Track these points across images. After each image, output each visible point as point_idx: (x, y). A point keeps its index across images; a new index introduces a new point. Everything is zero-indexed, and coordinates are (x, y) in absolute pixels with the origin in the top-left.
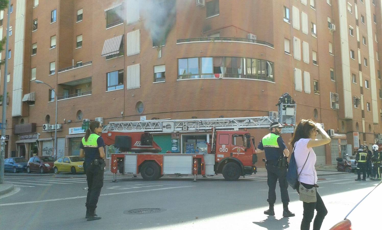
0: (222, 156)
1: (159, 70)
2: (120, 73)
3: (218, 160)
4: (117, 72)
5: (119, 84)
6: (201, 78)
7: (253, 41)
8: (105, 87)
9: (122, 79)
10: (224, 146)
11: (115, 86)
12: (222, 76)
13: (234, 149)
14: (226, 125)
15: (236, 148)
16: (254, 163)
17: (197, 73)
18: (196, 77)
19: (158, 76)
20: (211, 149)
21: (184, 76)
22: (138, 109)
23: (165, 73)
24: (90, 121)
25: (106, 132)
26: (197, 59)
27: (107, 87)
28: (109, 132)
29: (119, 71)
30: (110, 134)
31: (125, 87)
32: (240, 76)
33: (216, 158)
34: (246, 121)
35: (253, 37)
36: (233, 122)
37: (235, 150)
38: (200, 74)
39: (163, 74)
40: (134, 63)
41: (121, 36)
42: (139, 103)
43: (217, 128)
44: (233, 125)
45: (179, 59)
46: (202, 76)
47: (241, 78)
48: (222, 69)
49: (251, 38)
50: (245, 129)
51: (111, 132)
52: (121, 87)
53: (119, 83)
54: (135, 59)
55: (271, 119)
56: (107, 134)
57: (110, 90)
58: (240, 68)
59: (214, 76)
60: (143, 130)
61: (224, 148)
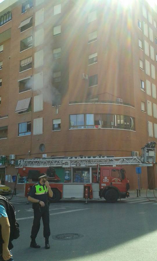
0: (105, 185)
1: (56, 122)
2: (29, 123)
3: (102, 187)
4: (26, 123)
5: (27, 132)
6: (85, 128)
7: (121, 103)
8: (18, 134)
9: (29, 128)
10: (106, 178)
11: (25, 133)
12: (101, 127)
13: (113, 179)
14: (107, 163)
15: (114, 179)
16: (127, 190)
17: (83, 125)
18: (83, 128)
19: (56, 126)
20: (97, 180)
21: (74, 126)
22: (41, 149)
23: (61, 125)
24: (6, 157)
25: (22, 167)
26: (83, 115)
27: (19, 133)
28: (23, 167)
29: (28, 122)
30: (24, 169)
31: (32, 133)
32: (113, 127)
33: (100, 186)
34: (121, 160)
35: (120, 100)
36: (112, 160)
37: (114, 181)
38: (85, 125)
39: (59, 125)
40: (39, 117)
41: (30, 99)
42: (42, 145)
43: (101, 165)
44: (111, 163)
45: (71, 115)
46: (86, 127)
47: (113, 128)
48: (100, 122)
49: (119, 101)
50: (121, 166)
51: (25, 167)
52: (29, 134)
53: (27, 130)
54: (39, 114)
55: (138, 159)
56: (22, 169)
57: (21, 135)
58: (113, 122)
59: (95, 127)
60: (48, 166)
61: (106, 179)
